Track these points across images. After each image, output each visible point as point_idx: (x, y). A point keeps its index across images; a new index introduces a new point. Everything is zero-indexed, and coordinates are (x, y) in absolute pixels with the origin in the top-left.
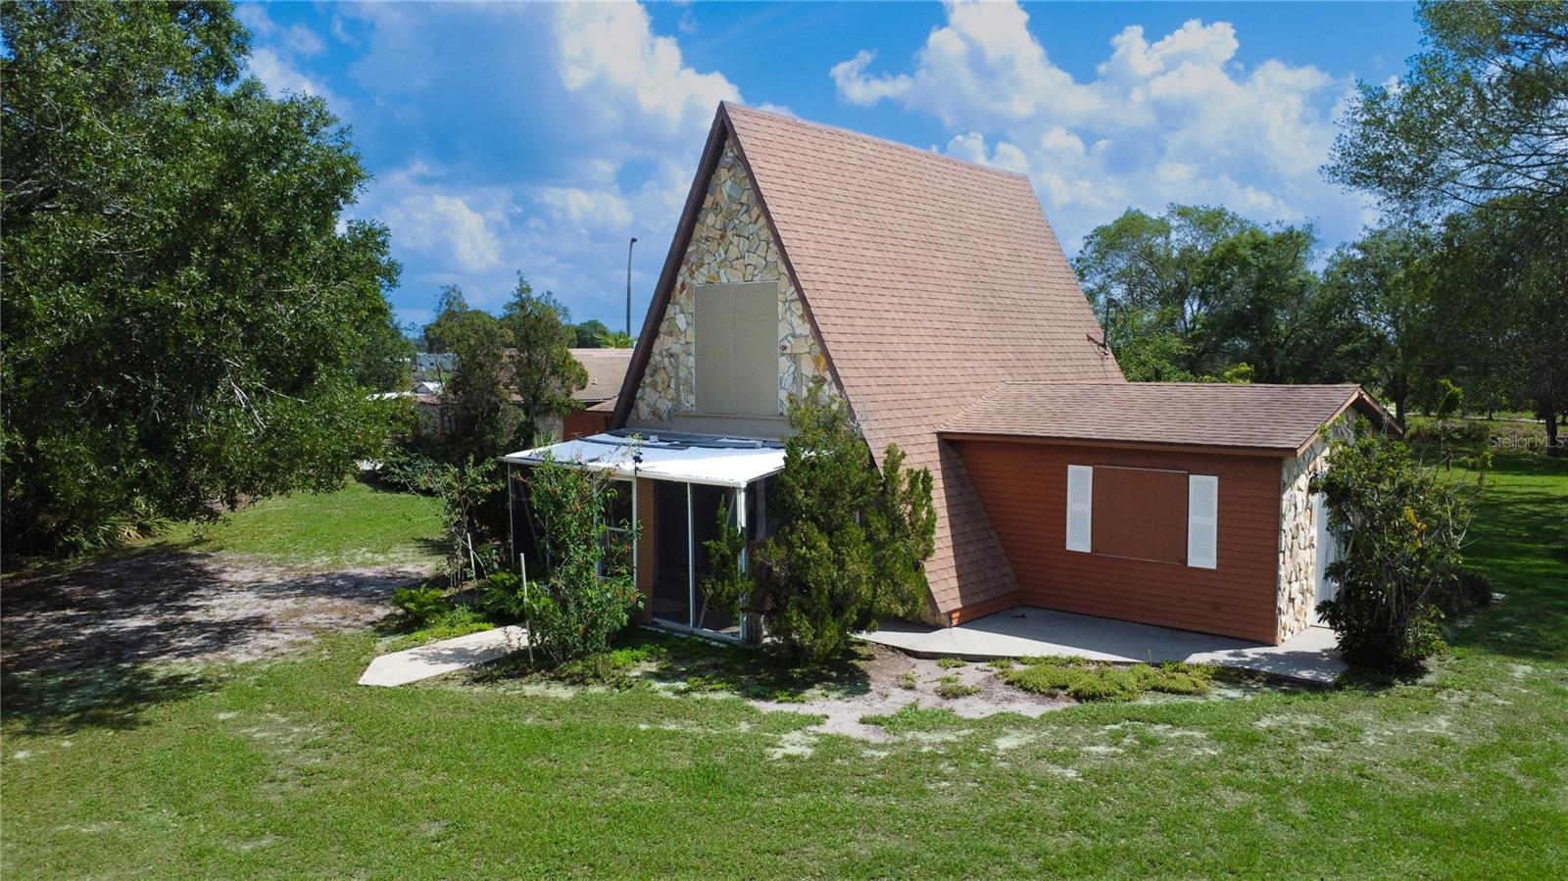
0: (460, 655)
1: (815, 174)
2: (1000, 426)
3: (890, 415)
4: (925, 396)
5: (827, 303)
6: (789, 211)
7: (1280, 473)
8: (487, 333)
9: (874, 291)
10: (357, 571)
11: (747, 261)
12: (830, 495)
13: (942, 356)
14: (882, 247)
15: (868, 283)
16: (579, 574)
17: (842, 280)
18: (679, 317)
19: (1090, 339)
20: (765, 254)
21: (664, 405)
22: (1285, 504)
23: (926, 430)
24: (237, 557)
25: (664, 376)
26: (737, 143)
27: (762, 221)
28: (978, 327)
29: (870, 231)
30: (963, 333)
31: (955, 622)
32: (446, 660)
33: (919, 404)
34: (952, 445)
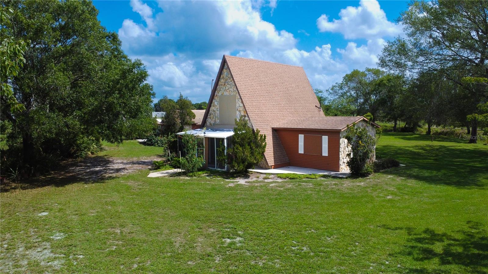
0: (167, 173)
1: (246, 70)
2: (285, 126)
3: (260, 124)
4: (270, 120)
5: (247, 99)
6: (239, 79)
7: (339, 135)
8: (173, 106)
9: (259, 96)
10: (144, 160)
11: (230, 90)
12: (243, 139)
13: (275, 111)
14: (261, 86)
15: (257, 94)
16: (192, 156)
17: (251, 94)
18: (215, 102)
19: (316, 106)
20: (233, 89)
21: (212, 122)
22: (341, 142)
23: (269, 127)
24: (116, 158)
25: (212, 116)
26: (227, 64)
27: (233, 81)
28: (285, 104)
29: (259, 83)
30: (281, 106)
31: (273, 168)
32: (164, 174)
33: (268, 121)
34: (275, 131)
